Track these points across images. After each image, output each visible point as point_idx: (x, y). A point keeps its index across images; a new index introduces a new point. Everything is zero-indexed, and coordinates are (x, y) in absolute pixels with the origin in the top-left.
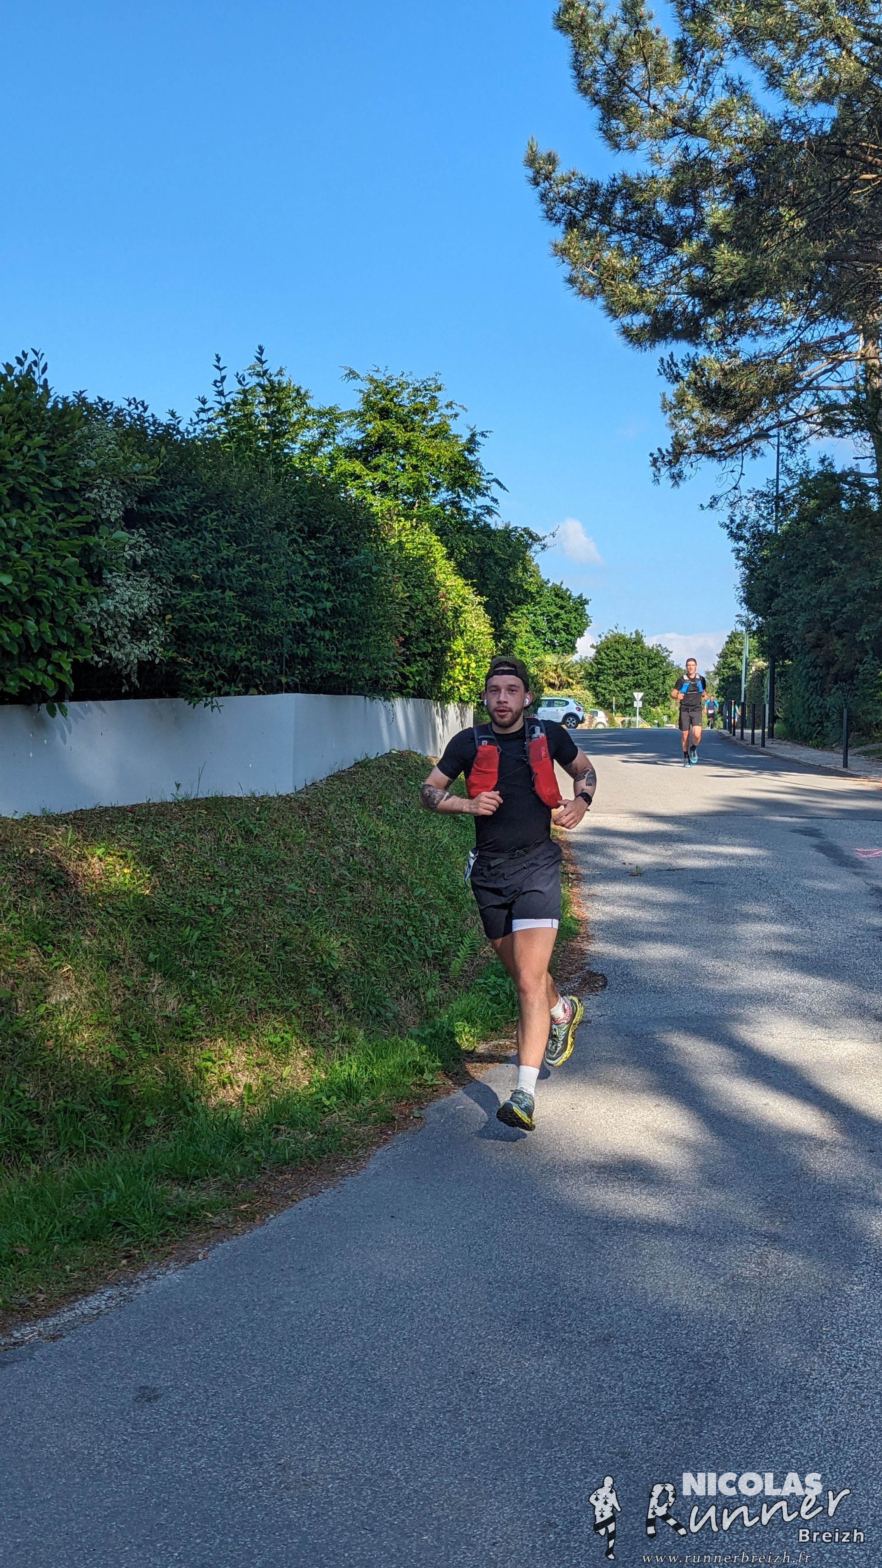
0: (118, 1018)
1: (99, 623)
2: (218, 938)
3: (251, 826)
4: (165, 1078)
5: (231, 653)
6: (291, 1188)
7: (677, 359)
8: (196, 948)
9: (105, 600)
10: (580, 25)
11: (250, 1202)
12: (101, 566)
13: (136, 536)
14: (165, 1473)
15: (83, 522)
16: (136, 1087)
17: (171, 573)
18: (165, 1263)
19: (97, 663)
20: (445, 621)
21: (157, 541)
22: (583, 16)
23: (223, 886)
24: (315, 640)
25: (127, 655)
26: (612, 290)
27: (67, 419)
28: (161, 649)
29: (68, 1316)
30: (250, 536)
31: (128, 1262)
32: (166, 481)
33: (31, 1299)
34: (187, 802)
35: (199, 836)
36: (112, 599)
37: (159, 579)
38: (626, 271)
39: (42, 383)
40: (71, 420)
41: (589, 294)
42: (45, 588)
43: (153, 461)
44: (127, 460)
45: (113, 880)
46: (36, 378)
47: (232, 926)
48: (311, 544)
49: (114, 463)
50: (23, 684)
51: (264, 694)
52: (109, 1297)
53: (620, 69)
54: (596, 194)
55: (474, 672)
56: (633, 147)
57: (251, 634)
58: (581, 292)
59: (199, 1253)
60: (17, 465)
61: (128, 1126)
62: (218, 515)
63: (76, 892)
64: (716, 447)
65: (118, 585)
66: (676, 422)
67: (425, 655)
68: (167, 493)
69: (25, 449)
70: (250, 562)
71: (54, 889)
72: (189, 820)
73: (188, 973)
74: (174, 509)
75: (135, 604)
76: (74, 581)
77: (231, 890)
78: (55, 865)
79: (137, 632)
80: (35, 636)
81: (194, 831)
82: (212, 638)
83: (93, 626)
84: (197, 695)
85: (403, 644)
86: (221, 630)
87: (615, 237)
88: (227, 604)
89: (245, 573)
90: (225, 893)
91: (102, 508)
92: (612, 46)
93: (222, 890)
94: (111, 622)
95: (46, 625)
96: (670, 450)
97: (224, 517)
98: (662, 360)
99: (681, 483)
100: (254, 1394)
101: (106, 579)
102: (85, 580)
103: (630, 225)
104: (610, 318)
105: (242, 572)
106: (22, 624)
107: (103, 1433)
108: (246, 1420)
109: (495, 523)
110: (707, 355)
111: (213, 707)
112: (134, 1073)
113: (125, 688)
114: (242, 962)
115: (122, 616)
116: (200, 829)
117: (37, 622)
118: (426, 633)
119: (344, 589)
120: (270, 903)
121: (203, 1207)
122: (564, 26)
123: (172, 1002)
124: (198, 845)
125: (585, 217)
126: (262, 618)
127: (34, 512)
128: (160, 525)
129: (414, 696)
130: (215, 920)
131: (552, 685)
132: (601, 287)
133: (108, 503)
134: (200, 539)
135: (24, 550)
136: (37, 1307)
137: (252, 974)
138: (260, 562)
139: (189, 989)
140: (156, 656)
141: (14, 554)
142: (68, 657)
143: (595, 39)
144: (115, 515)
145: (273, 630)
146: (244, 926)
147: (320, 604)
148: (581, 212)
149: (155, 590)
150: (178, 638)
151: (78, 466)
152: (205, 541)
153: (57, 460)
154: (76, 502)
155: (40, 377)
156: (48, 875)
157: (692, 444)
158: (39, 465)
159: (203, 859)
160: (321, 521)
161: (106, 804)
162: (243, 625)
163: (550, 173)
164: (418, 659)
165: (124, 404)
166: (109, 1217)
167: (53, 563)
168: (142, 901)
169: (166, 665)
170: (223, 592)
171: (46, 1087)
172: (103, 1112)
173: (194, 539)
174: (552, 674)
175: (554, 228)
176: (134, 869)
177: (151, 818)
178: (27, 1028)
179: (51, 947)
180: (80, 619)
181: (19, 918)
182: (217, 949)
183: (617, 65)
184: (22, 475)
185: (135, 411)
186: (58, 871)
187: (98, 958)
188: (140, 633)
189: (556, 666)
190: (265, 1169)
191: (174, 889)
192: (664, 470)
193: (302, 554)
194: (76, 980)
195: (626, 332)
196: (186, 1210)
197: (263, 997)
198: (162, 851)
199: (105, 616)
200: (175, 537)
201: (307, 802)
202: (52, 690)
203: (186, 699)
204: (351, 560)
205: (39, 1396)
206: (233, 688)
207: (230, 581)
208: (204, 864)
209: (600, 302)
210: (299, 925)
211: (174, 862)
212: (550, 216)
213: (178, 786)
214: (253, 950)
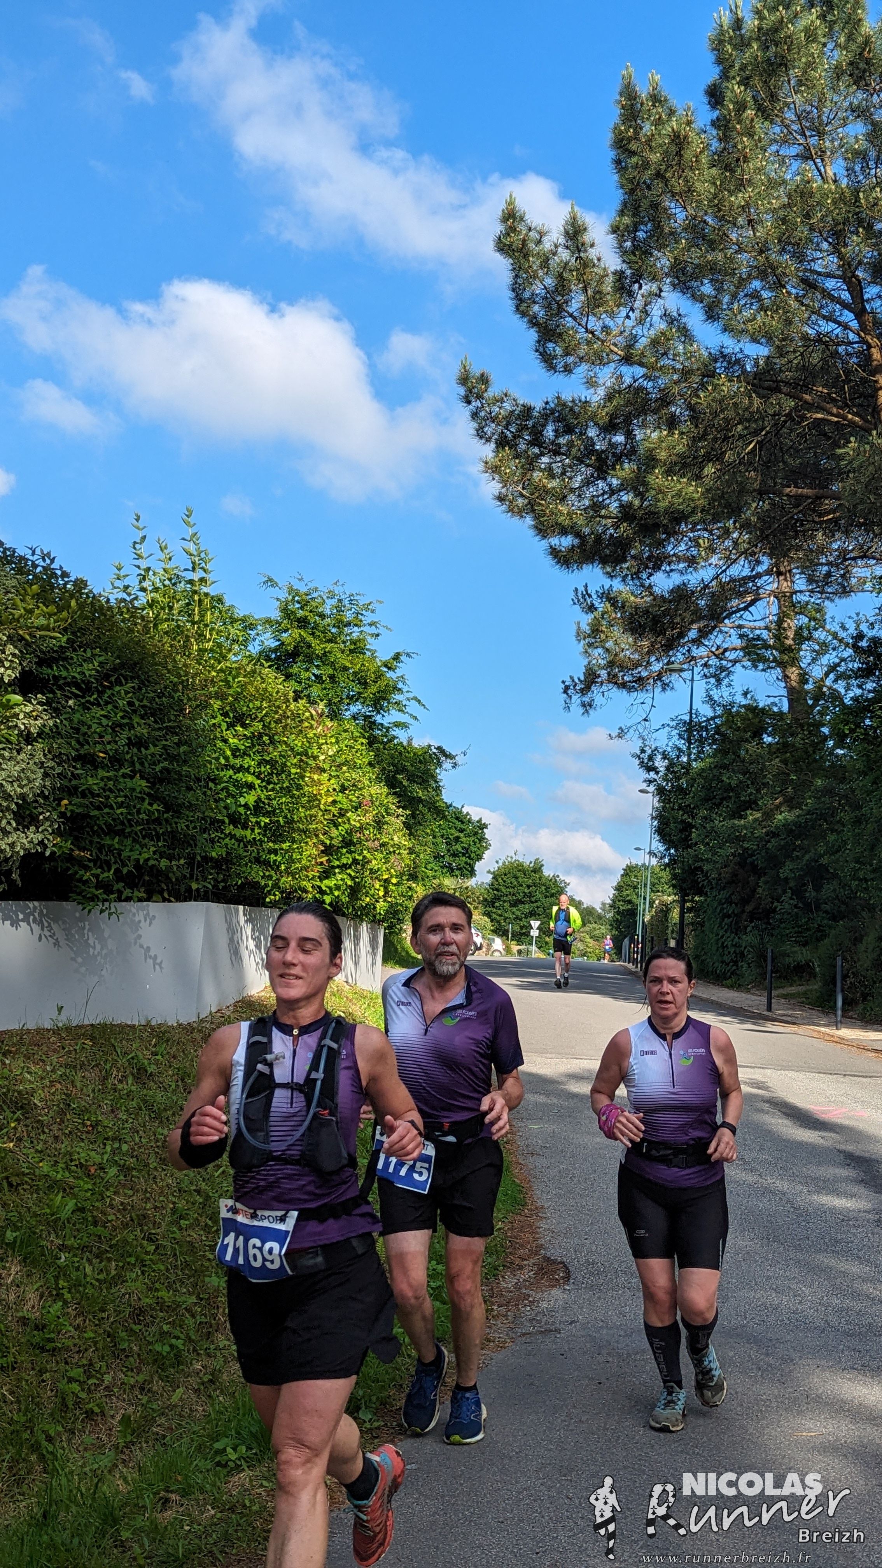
2: (98, 1208)
3: (146, 1062)
7: (592, 590)
8: (69, 1222)
10: (522, 249)
13: (35, 702)
17: (71, 750)
22: (524, 241)
24: (232, 842)
25: (12, 845)
26: (542, 510)
32: (74, 642)
34: (68, 1029)
35: (80, 1074)
37: (57, 757)
38: (557, 492)
41: (518, 513)
43: (60, 616)
44: (29, 611)
47: (115, 1193)
49: (12, 615)
51: (170, 901)
53: (559, 294)
54: (528, 416)
55: (393, 888)
56: (568, 370)
58: (511, 510)
62: (133, 687)
64: (626, 678)
65: (5, 759)
66: (590, 650)
67: (345, 867)
68: (74, 655)
70: (168, 743)
72: (69, 1052)
73: (56, 1257)
74: (82, 674)
75: (24, 783)
77: (116, 1145)
79: (24, 818)
81: (75, 1067)
82: (114, 831)
84: (92, 899)
86: (127, 821)
87: (545, 459)
88: (136, 791)
89: (160, 756)
90: (108, 1148)
92: (552, 271)
93: (105, 1144)
96: (582, 678)
97: (140, 689)
98: (576, 590)
99: (591, 712)
103: (560, 448)
104: (538, 538)
105: (156, 755)
110: (622, 587)
113: (3, 887)
114: (126, 1242)
116: (83, 1065)
118: (347, 843)
119: (269, 783)
122: (503, 247)
123: (32, 1297)
124: (79, 1085)
125: (516, 437)
128: (63, 692)
130: (94, 1184)
133: (2, 661)
134: (110, 712)
137: (137, 1259)
138: (178, 744)
139: (57, 1278)
140: (46, 847)
143: (535, 263)
144: (9, 675)
145: (187, 826)
146: (130, 1192)
147: (242, 799)
148: (512, 432)
149: (51, 769)
150: (73, 826)
152: (116, 715)
157: (603, 673)
159: (84, 1104)
162: (153, 818)
163: (483, 393)
164: (338, 871)
165: (29, 553)
169: (58, 859)
170: (132, 777)
173: (103, 713)
175: (484, 447)
177: (23, 1049)
182: (95, 1223)
183: (557, 289)
185: (40, 562)
188: (28, 819)
191: (45, 1142)
192: (576, 699)
195: (554, 552)
197: (150, 1289)
200: (79, 707)
203: (78, 903)
206: (136, 893)
207: (142, 764)
208: (85, 1110)
209: (529, 520)
210: (198, 1191)
211: (48, 1107)
212: (480, 434)
213: (60, 1009)
214: (140, 1225)
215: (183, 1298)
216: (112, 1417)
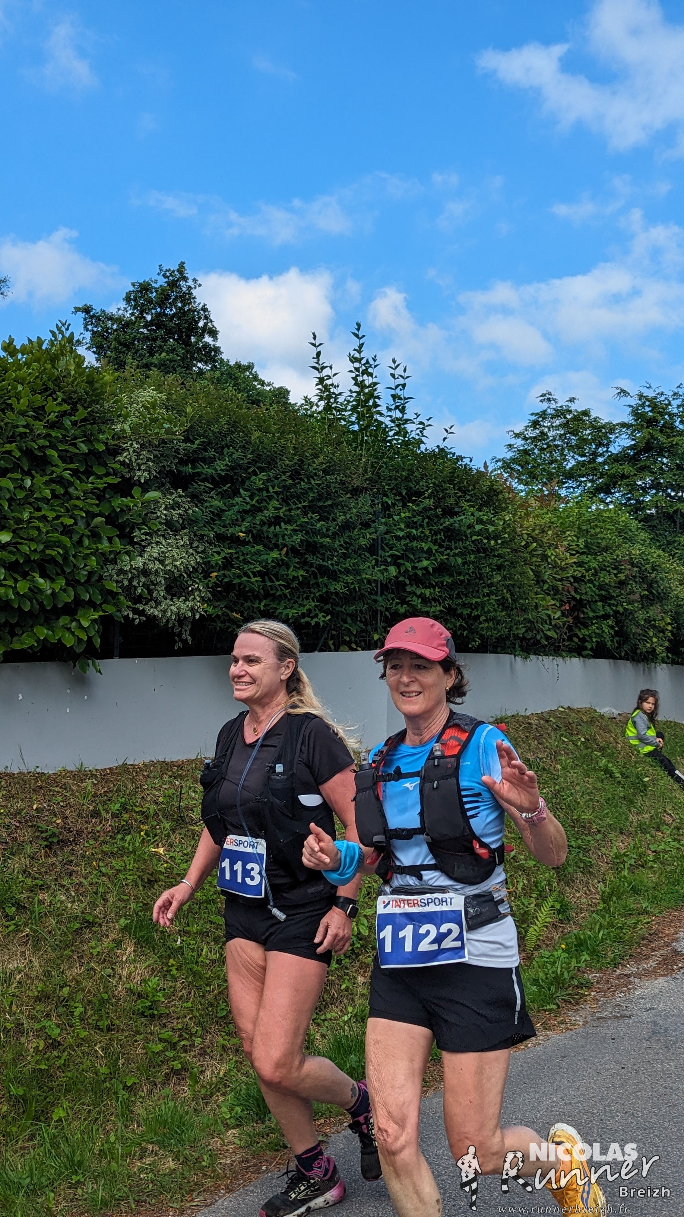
9: (135, 558)
12: (132, 525)
13: (174, 496)
15: (110, 484)
17: (214, 531)
19: (134, 620)
21: (197, 500)
25: (165, 612)
28: (202, 605)
36: (143, 556)
37: (202, 538)
63: (73, 848)
65: (148, 543)
68: (207, 454)
71: (47, 846)
74: (215, 469)
75: (168, 561)
76: (107, 541)
78: (59, 821)
80: (48, 593)
83: (122, 584)
91: (133, 470)
94: (143, 579)
95: (62, 583)
101: (136, 537)
102: (118, 540)
113: (178, 645)
115: (156, 572)
117: (51, 580)
128: (202, 486)
129: (593, 657)
133: (138, 465)
142: (94, 614)
144: (146, 476)
162: (302, 581)
180: (107, 577)
184: (42, 438)
194: (33, 944)
200: (218, 496)
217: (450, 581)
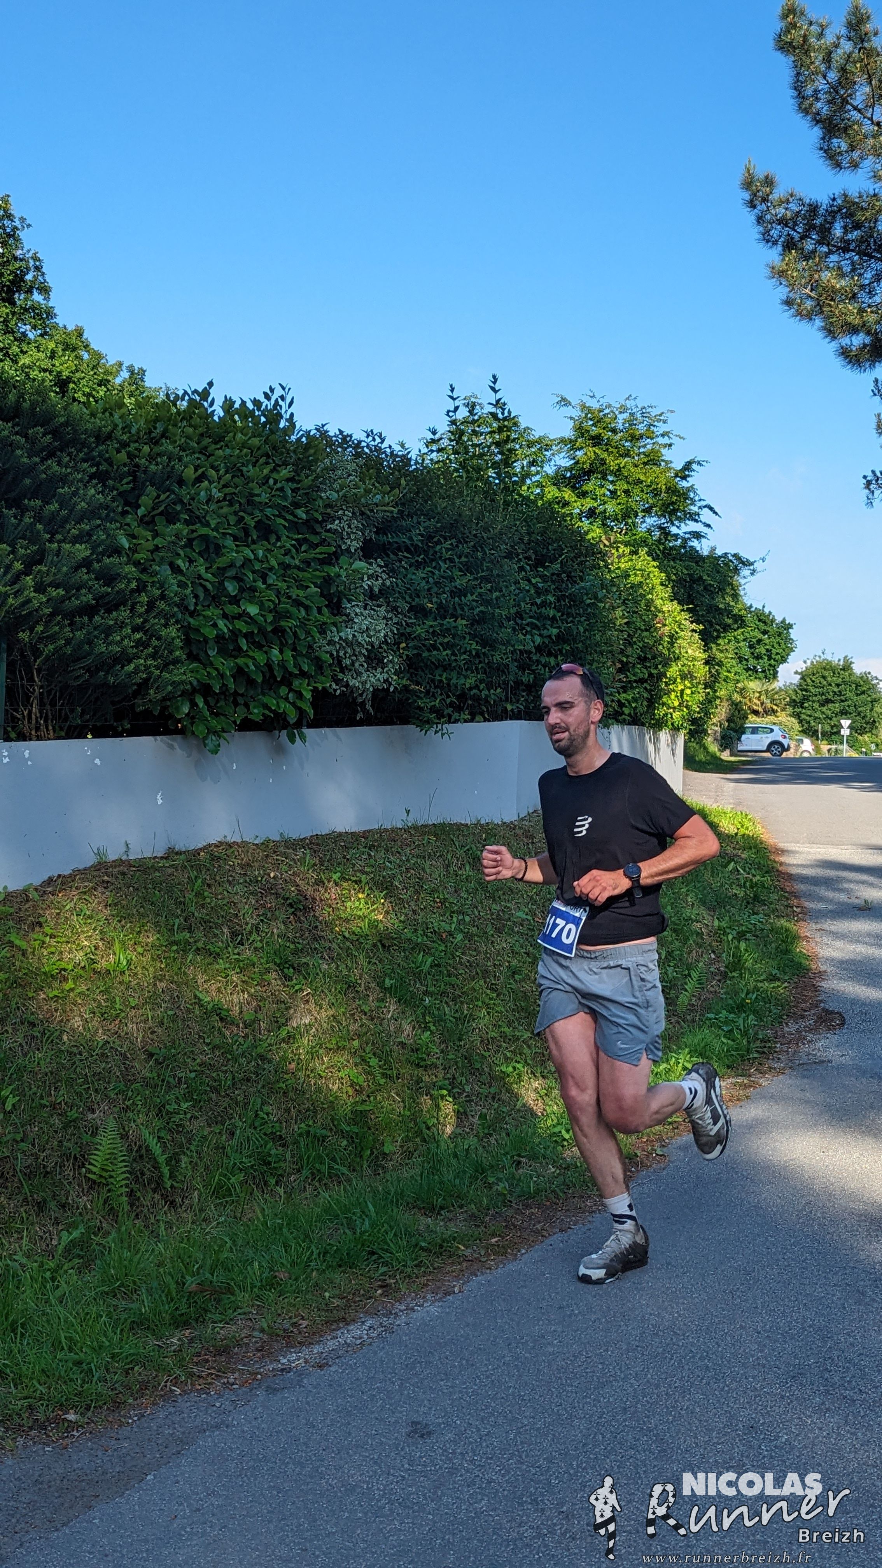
0: (356, 1043)
1: (338, 652)
2: (450, 964)
4: (402, 1104)
5: (462, 681)
6: (539, 1222)
8: (429, 974)
9: (344, 629)
10: (803, 45)
11: (500, 1236)
12: (340, 595)
13: (375, 566)
14: (446, 1513)
15: (325, 553)
16: (374, 1113)
17: (406, 602)
18: (422, 1295)
19: (335, 690)
20: (661, 647)
21: (393, 570)
22: (805, 36)
23: (453, 912)
24: (540, 667)
25: (364, 683)
26: (831, 311)
27: (312, 451)
28: (395, 678)
29: (331, 1344)
30: (482, 564)
31: (384, 1291)
32: (403, 512)
33: (294, 1325)
34: (415, 827)
35: (428, 863)
36: (351, 628)
37: (395, 609)
38: (846, 291)
39: (288, 417)
40: (315, 453)
41: (806, 316)
42: (289, 618)
43: (393, 493)
44: (368, 491)
45: (349, 904)
46: (283, 412)
47: (462, 953)
48: (538, 571)
49: (355, 494)
50: (267, 712)
51: (489, 721)
52: (370, 1327)
53: (843, 88)
54: (815, 215)
55: (688, 699)
56: (855, 165)
57: (480, 662)
58: (799, 313)
59: (454, 1286)
60: (264, 498)
61: (369, 1152)
62: (451, 544)
63: (314, 916)
65: (356, 614)
67: (641, 681)
68: (404, 524)
69: (271, 481)
70: (482, 590)
71: (293, 913)
72: (419, 846)
73: (422, 1000)
74: (411, 539)
75: (372, 633)
76: (315, 610)
77: (461, 917)
78: (293, 889)
79: (372, 660)
80: (278, 664)
81: (424, 857)
82: (443, 666)
83: (332, 655)
84: (428, 722)
85: (620, 671)
86: (453, 658)
87: (834, 258)
88: (459, 632)
89: (477, 601)
90: (455, 919)
91: (342, 538)
92: (834, 65)
93: (452, 917)
94: (349, 651)
95: (289, 654)
97: (457, 546)
98: (877, 381)
100: (528, 1437)
101: (345, 608)
102: (325, 610)
103: (849, 244)
104: (828, 339)
105: (473, 600)
106: (266, 653)
107: (381, 1468)
108: (522, 1463)
109: (703, 547)
111: (443, 734)
112: (372, 1098)
113: (360, 716)
114: (473, 990)
115: (359, 644)
116: (430, 855)
117: (281, 652)
118: (642, 660)
119: (569, 615)
120: (499, 930)
121: (454, 1239)
122: (784, 46)
123: (407, 1028)
124: (428, 871)
125: (803, 237)
126: (491, 646)
127: (279, 544)
128: (397, 555)
129: (629, 724)
130: (446, 946)
131: (756, 713)
132: (820, 305)
133: (348, 534)
134: (435, 568)
135: (270, 581)
136: (300, 1333)
137: (483, 1003)
138: (491, 591)
139: (424, 1016)
140: (390, 684)
141: (260, 584)
142: (308, 685)
143: (817, 58)
144: (355, 545)
145: (502, 658)
146: (474, 953)
147: (546, 631)
148: (799, 233)
149: (391, 619)
150: (410, 666)
151: (321, 498)
152: (439, 571)
153: (302, 491)
154: (317, 533)
155: (286, 411)
156: (287, 899)
158: (285, 498)
159: (433, 885)
160: (548, 549)
161: (340, 829)
162: (474, 653)
163: (768, 195)
164: (634, 685)
165: (363, 436)
166: (363, 1245)
167: (295, 592)
168: (377, 926)
169: (400, 693)
170: (455, 621)
171: (288, 1110)
172: (343, 1137)
173: (429, 569)
174: (755, 701)
175: (770, 251)
176: (368, 895)
177: (383, 844)
178: (270, 1050)
179: (291, 970)
180: (320, 647)
181: (261, 941)
182: (449, 976)
183: (840, 83)
184: (270, 507)
185: (372, 443)
186: (297, 895)
187: (335, 982)
188: (375, 661)
189: (759, 692)
190: (511, 1202)
192: (878, 492)
193: (529, 581)
194: (315, 1003)
195: (845, 353)
196: (439, 1241)
197: (494, 1026)
198: (394, 877)
199: (344, 644)
200: (410, 566)
201: (531, 829)
202: (293, 717)
203: (417, 726)
204: (577, 587)
205: (314, 1426)
206: (462, 716)
207: (463, 610)
208: (434, 891)
209: (818, 322)
210: (527, 954)
211: (406, 888)
212: (767, 238)
213: (408, 812)
214: (484, 978)
215: (520, 1034)
216: (472, 1116)
217: (568, 648)
